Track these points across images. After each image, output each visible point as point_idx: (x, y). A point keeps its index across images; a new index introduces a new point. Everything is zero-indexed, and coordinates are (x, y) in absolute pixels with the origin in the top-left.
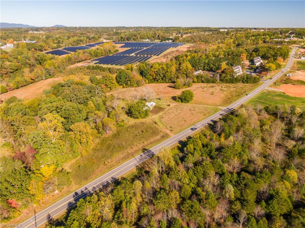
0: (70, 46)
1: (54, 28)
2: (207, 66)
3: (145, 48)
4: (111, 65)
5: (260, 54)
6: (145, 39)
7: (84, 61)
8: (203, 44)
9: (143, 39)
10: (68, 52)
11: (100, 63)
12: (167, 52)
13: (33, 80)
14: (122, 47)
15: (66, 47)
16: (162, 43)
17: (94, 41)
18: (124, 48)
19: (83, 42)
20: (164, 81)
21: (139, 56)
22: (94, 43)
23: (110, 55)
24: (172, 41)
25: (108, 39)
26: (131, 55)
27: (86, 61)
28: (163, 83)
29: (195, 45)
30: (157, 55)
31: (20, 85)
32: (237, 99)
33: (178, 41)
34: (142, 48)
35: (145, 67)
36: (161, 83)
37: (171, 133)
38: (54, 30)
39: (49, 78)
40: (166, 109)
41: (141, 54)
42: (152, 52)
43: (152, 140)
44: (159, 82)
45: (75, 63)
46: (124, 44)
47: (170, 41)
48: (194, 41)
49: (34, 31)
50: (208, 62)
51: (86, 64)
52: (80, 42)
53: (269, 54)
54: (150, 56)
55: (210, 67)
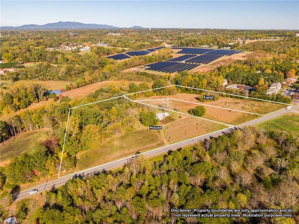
0: (134, 50)
1: (130, 30)
2: (246, 80)
3: (199, 55)
4: (158, 71)
6: (204, 45)
7: (138, 65)
8: (264, 52)
9: (202, 45)
10: (129, 56)
11: (149, 69)
12: (217, 61)
13: (91, 81)
14: (179, 53)
15: (130, 51)
16: (219, 49)
17: (156, 45)
18: (179, 54)
19: (145, 47)
20: (195, 92)
21: (188, 63)
22: (155, 48)
23: (163, 61)
24: (231, 48)
25: (170, 44)
26: (181, 62)
27: (140, 66)
28: (194, 93)
29: (253, 53)
30: (206, 64)
31: (80, 85)
32: (252, 119)
33: (236, 48)
34: (196, 55)
35: (181, 78)
36: (192, 93)
37: (167, 142)
38: (129, 33)
39: (104, 80)
40: (176, 121)
41: (191, 62)
42: (202, 60)
43: (148, 146)
44: (190, 92)
45: (130, 67)
46: (182, 50)
47: (229, 48)
48: (254, 49)
49: (113, 33)
50: (247, 76)
51: (139, 69)
52: (143, 46)
54: (199, 64)
55: (248, 81)
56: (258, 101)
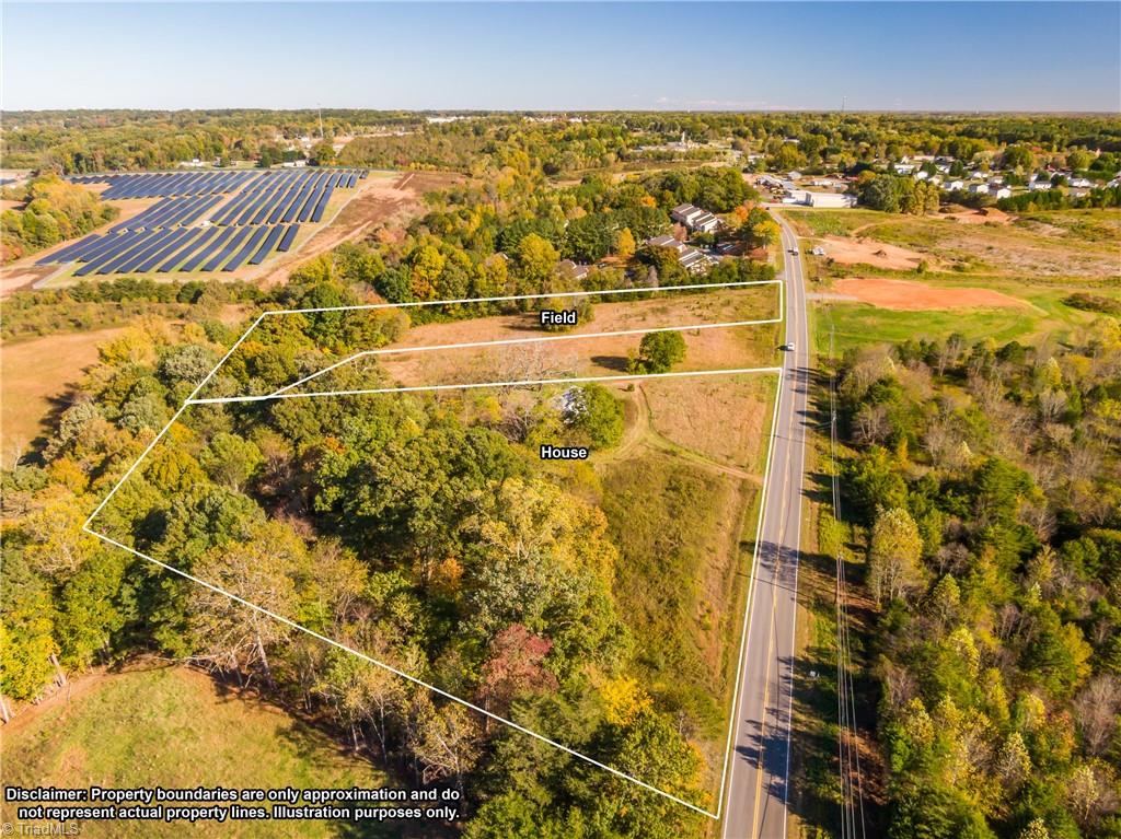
3: (228, 197)
5: (687, 195)
6: (185, 160)
8: (431, 170)
9: (180, 159)
21: (236, 226)
24: (308, 164)
26: (199, 226)
29: (407, 175)
30: (316, 221)
37: (748, 475)
46: (105, 185)
47: (300, 164)
48: (397, 162)
53: (713, 195)
54: (288, 224)
55: (576, 248)
56: (693, 292)
